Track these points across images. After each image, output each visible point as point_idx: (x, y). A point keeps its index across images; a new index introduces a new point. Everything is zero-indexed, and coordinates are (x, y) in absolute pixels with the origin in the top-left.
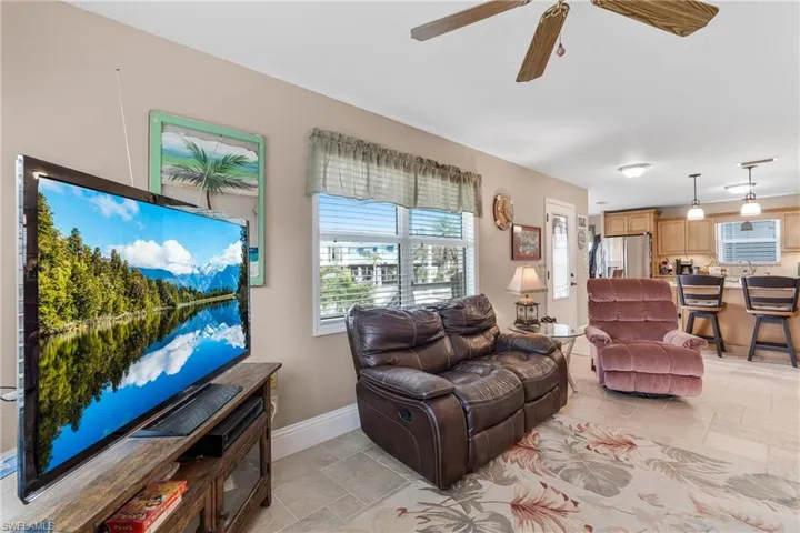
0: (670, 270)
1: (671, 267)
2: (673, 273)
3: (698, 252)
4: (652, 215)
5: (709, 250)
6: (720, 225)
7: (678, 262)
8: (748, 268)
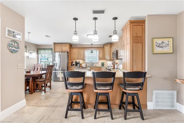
0: (74, 65)
1: (74, 63)
2: (75, 65)
3: (81, 59)
4: (69, 45)
5: (83, 58)
6: (86, 51)
7: (76, 62)
8: (92, 64)
